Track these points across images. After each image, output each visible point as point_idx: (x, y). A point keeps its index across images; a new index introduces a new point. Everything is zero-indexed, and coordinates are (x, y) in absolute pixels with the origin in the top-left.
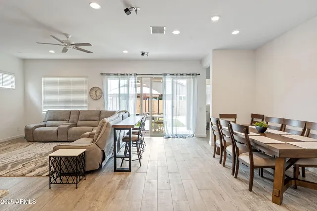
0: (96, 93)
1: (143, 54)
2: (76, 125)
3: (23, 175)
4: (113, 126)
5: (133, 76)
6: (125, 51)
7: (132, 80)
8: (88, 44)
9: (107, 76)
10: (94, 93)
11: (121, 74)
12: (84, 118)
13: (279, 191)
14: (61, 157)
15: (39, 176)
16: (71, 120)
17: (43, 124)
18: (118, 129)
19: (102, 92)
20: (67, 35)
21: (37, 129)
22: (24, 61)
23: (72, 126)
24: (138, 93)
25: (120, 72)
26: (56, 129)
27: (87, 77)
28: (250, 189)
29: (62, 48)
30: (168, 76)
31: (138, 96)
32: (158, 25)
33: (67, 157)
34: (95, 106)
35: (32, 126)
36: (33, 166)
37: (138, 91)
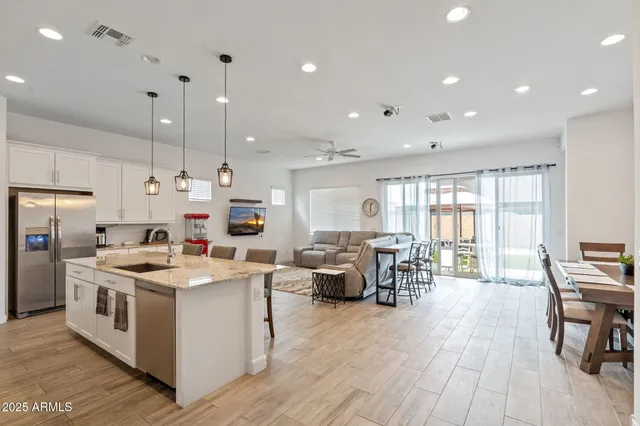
0: (372, 207)
1: (433, 146)
2: (346, 251)
3: (293, 292)
4: (375, 249)
5: (423, 179)
6: (407, 146)
7: (422, 185)
8: (354, 150)
9: (385, 182)
10: (368, 207)
11: (406, 178)
12: (355, 242)
13: (591, 354)
14: (323, 275)
15: (305, 294)
16: (340, 243)
17: (311, 247)
18: (382, 253)
19: (378, 206)
20: (331, 142)
21: (305, 252)
22: (293, 172)
23: (341, 251)
24: (432, 203)
25: (403, 175)
26: (323, 253)
27: (359, 186)
28: (558, 352)
29: (328, 157)
30: (486, 174)
31: (433, 210)
32: (437, 112)
33: (327, 275)
34: (371, 226)
35: (300, 248)
36: (301, 287)
37: (433, 200)
